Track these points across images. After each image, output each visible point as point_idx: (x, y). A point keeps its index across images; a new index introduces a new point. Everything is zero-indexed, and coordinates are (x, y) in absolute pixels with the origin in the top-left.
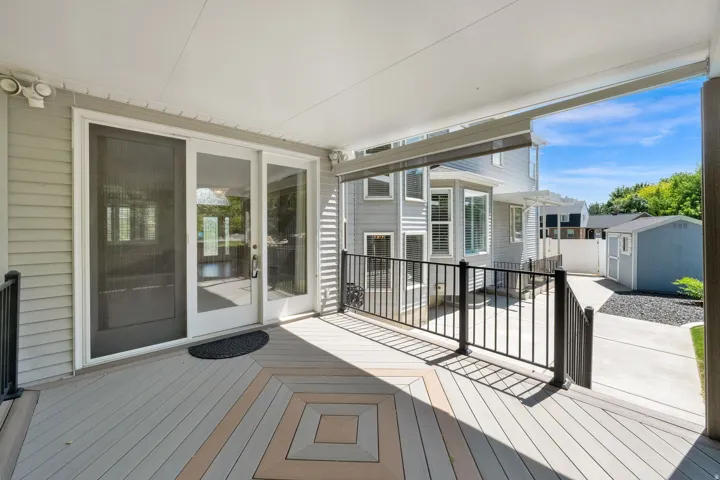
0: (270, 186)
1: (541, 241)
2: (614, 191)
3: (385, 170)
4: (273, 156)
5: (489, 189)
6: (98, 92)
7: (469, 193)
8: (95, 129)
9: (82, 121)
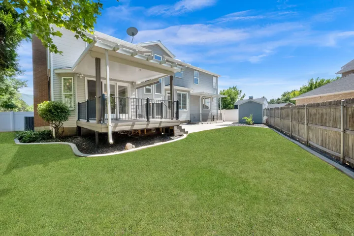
0: (119, 91)
1: (219, 111)
2: (283, 93)
3: (149, 85)
4: (119, 84)
5: (189, 92)
6: (89, 74)
7: (178, 92)
8: (88, 80)
9: (86, 79)
